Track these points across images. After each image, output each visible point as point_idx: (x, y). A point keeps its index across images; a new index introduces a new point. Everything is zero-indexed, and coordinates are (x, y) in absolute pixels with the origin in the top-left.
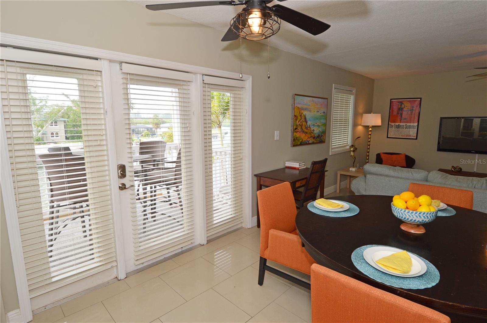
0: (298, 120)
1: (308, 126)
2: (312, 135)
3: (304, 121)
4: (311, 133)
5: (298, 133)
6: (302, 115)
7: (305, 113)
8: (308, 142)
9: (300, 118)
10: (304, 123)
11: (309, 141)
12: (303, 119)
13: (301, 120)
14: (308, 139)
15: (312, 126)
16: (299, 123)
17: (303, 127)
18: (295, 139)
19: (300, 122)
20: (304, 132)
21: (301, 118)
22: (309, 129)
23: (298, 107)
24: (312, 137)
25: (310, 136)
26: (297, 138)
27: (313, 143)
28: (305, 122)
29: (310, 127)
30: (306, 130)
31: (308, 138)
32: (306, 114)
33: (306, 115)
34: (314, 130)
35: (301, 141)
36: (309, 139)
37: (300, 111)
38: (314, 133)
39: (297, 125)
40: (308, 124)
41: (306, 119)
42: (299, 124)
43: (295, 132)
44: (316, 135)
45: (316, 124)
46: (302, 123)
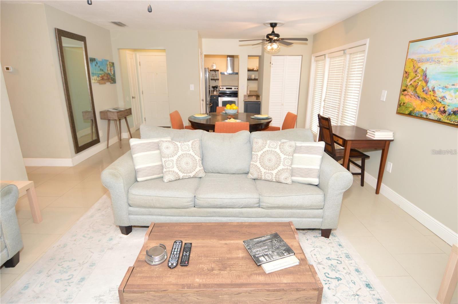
0: (410, 78)
1: (430, 89)
2: (439, 106)
3: (421, 79)
4: (435, 101)
5: (407, 97)
6: (419, 71)
7: (424, 67)
8: (427, 116)
9: (414, 75)
10: (420, 83)
11: (429, 115)
12: (420, 76)
13: (415, 77)
14: (426, 111)
15: (441, 90)
16: (411, 82)
17: (419, 90)
18: (402, 104)
19: (413, 81)
20: (419, 97)
21: (416, 74)
22: (431, 93)
23: (412, 60)
24: (438, 110)
25: (431, 106)
26: (404, 103)
27: (439, 121)
28: (423, 82)
29: (433, 91)
30: (423, 95)
31: (427, 108)
32: (426, 68)
33: (426, 71)
34: (443, 98)
35: (411, 109)
36: (428, 112)
37: (415, 65)
38: (443, 103)
39: (407, 86)
40: (429, 84)
41: (426, 76)
42: (411, 84)
43: (403, 95)
44: (449, 108)
45: (453, 87)
46: (416, 83)
